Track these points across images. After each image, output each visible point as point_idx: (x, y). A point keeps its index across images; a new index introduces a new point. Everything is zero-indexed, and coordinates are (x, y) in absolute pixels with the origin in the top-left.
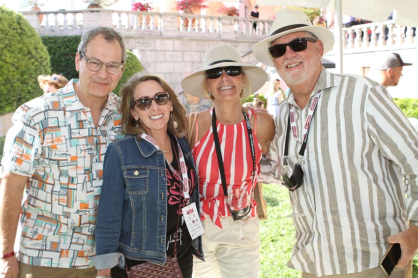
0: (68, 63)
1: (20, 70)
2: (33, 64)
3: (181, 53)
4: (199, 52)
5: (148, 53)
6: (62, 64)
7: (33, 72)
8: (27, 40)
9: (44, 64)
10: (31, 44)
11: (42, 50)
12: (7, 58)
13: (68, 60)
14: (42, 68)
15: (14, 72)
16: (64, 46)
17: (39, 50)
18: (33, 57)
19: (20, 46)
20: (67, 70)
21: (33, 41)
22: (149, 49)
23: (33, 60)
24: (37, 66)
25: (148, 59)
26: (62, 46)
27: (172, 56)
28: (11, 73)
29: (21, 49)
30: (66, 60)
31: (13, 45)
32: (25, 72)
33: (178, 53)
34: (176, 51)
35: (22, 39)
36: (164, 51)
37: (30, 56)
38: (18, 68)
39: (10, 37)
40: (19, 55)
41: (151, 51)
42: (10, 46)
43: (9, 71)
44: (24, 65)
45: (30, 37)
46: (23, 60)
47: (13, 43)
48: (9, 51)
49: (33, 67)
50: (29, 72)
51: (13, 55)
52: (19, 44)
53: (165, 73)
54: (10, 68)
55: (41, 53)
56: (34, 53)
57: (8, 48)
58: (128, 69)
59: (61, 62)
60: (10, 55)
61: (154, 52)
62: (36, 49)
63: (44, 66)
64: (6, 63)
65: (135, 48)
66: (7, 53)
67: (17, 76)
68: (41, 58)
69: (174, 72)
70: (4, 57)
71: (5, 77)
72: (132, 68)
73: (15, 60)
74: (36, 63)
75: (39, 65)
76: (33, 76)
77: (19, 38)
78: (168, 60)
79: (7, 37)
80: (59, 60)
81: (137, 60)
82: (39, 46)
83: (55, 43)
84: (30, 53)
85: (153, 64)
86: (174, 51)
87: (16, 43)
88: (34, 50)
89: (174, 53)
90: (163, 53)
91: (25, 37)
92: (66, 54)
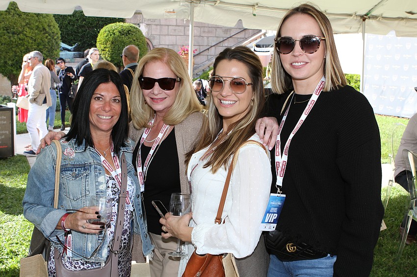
0: (84, 34)
1: (37, 42)
2: (47, 37)
3: (183, 28)
4: (199, 27)
5: (154, 27)
6: (79, 34)
7: (47, 44)
8: (43, 20)
9: (55, 38)
10: (46, 22)
11: (54, 27)
12: (27, 33)
13: (85, 31)
14: (54, 41)
15: (32, 43)
16: (81, 19)
17: (52, 27)
18: (47, 32)
19: (37, 24)
20: (84, 39)
21: (47, 21)
22: (154, 23)
23: (47, 35)
24: (50, 39)
25: (153, 33)
26: (80, 19)
27: (175, 30)
28: (30, 45)
29: (38, 27)
30: (83, 31)
31: (32, 23)
32: (40, 44)
33: (180, 28)
34: (179, 26)
35: (39, 19)
36: (168, 26)
37: (45, 31)
38: (35, 40)
39: (30, 18)
40: (36, 31)
41: (157, 25)
42: (30, 24)
43: (29, 43)
44: (40, 38)
45: (45, 17)
46: (39, 34)
47: (32, 22)
48: (28, 27)
49: (46, 40)
50: (43, 44)
51: (32, 31)
52: (36, 23)
53: (168, 45)
54: (30, 40)
55: (53, 29)
56: (47, 29)
57: (28, 26)
58: (133, 41)
59: (79, 33)
60: (29, 31)
61: (158, 27)
62: (49, 26)
63: (55, 39)
64: (27, 37)
65: (142, 23)
66: (28, 29)
67: (34, 46)
68: (53, 33)
69: (176, 45)
70: (25, 32)
71: (26, 47)
72: (136, 40)
73: (34, 35)
74: (49, 37)
75: (52, 38)
76: (46, 46)
77: (36, 18)
78: (171, 34)
79: (28, 17)
80: (76, 31)
81: (142, 34)
82: (52, 24)
83: (74, 17)
84: (44, 29)
85: (158, 36)
86: (177, 26)
87: (34, 22)
88: (48, 27)
89: (177, 28)
90: (167, 27)
91: (41, 17)
92: (83, 26)
